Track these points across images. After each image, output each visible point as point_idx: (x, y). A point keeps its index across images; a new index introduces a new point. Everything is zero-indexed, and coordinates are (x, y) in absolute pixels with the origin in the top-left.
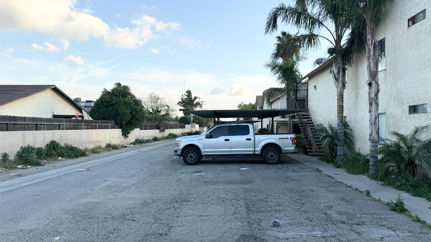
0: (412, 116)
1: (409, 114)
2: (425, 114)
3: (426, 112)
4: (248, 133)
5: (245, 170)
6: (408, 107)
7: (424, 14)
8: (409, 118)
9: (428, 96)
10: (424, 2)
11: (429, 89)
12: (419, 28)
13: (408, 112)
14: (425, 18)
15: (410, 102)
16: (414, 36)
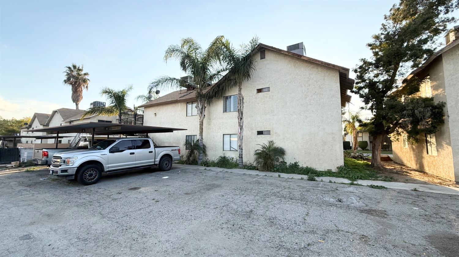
0: (259, 136)
1: (257, 135)
2: (269, 135)
3: (270, 134)
4: (149, 147)
5: (166, 178)
6: (257, 132)
7: (268, 89)
8: (257, 137)
9: (271, 127)
10: (269, 84)
11: (272, 124)
12: (265, 95)
13: (256, 134)
14: (269, 91)
15: (258, 129)
16: (261, 98)
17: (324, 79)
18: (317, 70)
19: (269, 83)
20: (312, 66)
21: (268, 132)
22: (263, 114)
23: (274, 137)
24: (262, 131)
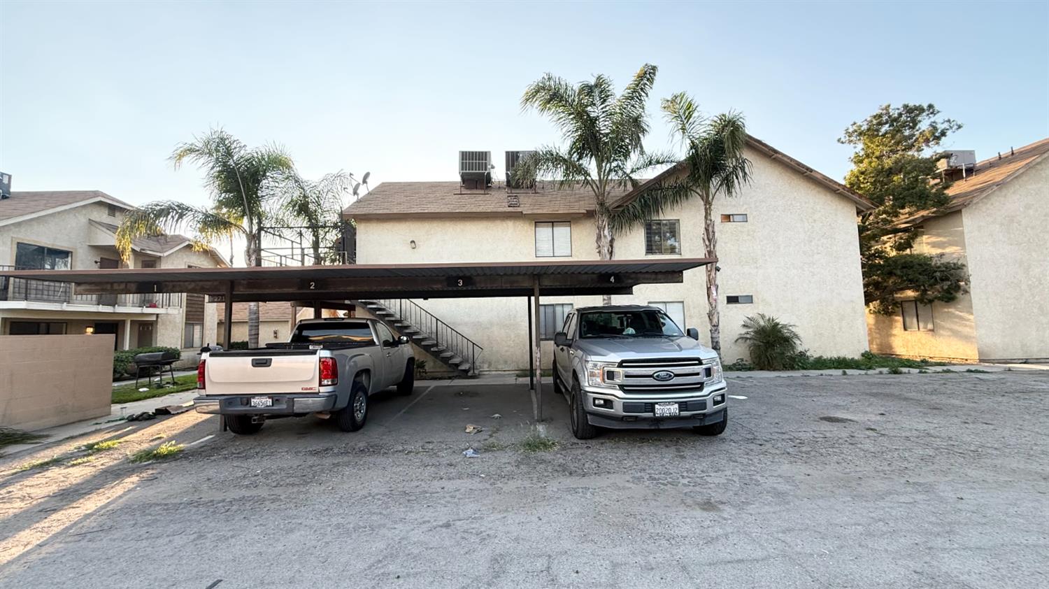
0: (731, 306)
1: (727, 304)
3: (753, 303)
6: (726, 299)
7: (745, 219)
8: (727, 308)
9: (754, 289)
10: (744, 208)
11: (755, 283)
12: (739, 228)
13: (726, 302)
14: (747, 221)
15: (730, 293)
16: (731, 233)
17: (836, 215)
18: (824, 197)
19: (745, 206)
20: (818, 189)
21: (749, 299)
22: (736, 265)
23: (761, 307)
24: (737, 297)
